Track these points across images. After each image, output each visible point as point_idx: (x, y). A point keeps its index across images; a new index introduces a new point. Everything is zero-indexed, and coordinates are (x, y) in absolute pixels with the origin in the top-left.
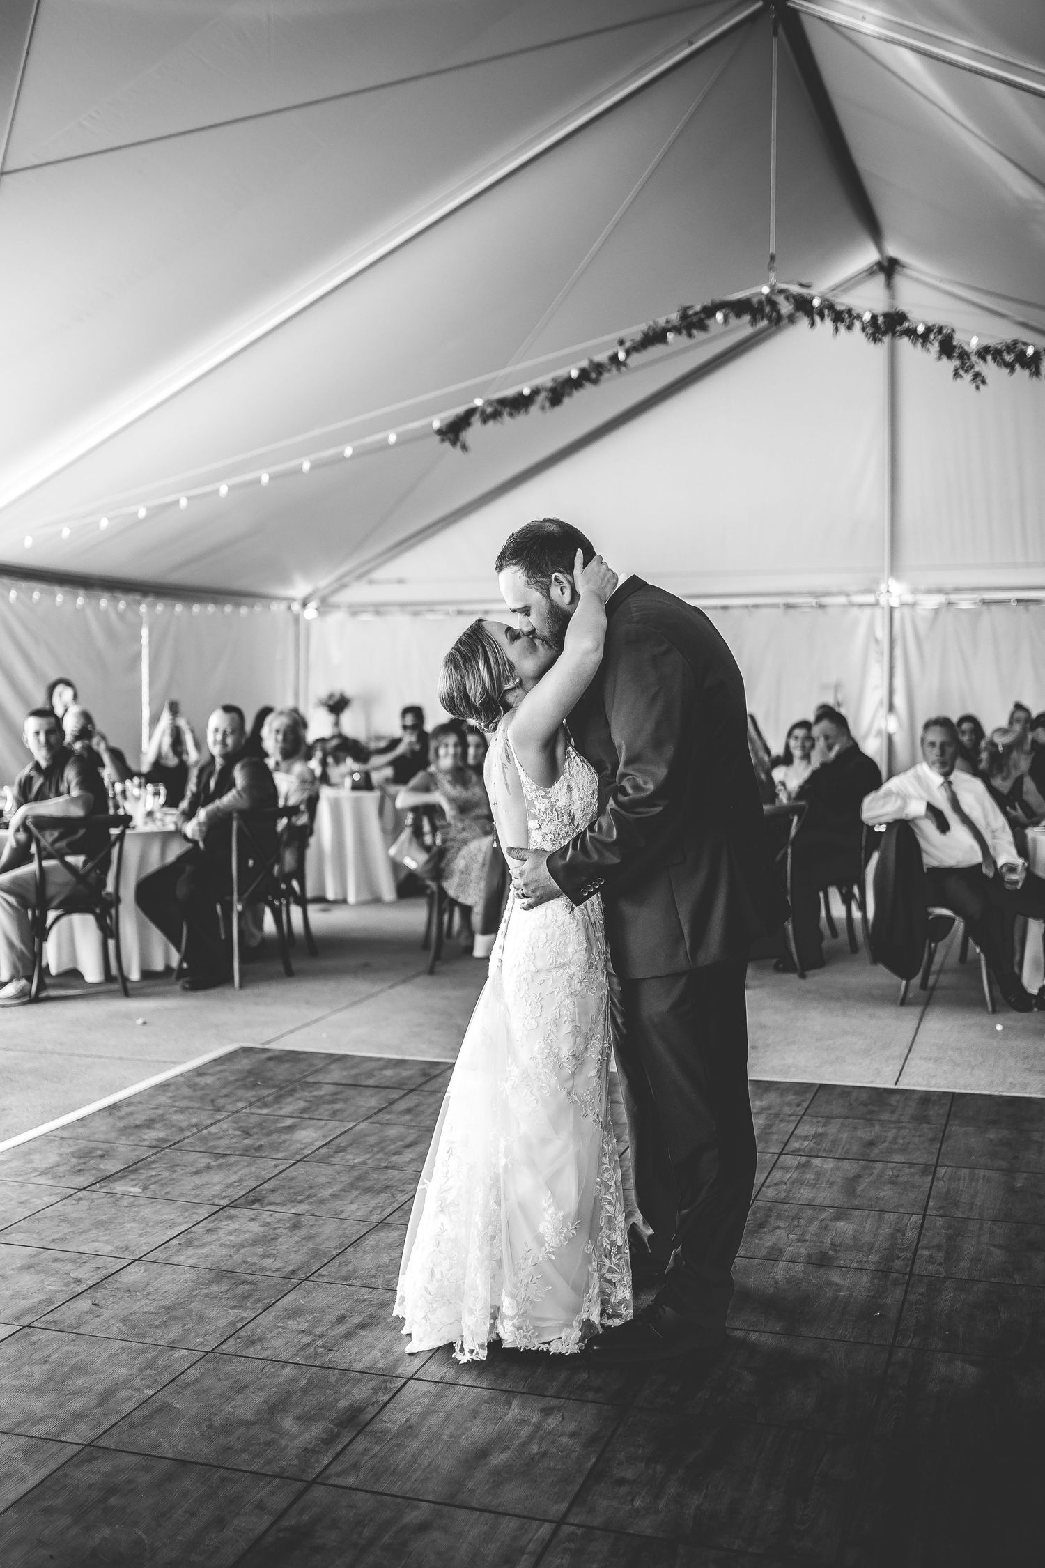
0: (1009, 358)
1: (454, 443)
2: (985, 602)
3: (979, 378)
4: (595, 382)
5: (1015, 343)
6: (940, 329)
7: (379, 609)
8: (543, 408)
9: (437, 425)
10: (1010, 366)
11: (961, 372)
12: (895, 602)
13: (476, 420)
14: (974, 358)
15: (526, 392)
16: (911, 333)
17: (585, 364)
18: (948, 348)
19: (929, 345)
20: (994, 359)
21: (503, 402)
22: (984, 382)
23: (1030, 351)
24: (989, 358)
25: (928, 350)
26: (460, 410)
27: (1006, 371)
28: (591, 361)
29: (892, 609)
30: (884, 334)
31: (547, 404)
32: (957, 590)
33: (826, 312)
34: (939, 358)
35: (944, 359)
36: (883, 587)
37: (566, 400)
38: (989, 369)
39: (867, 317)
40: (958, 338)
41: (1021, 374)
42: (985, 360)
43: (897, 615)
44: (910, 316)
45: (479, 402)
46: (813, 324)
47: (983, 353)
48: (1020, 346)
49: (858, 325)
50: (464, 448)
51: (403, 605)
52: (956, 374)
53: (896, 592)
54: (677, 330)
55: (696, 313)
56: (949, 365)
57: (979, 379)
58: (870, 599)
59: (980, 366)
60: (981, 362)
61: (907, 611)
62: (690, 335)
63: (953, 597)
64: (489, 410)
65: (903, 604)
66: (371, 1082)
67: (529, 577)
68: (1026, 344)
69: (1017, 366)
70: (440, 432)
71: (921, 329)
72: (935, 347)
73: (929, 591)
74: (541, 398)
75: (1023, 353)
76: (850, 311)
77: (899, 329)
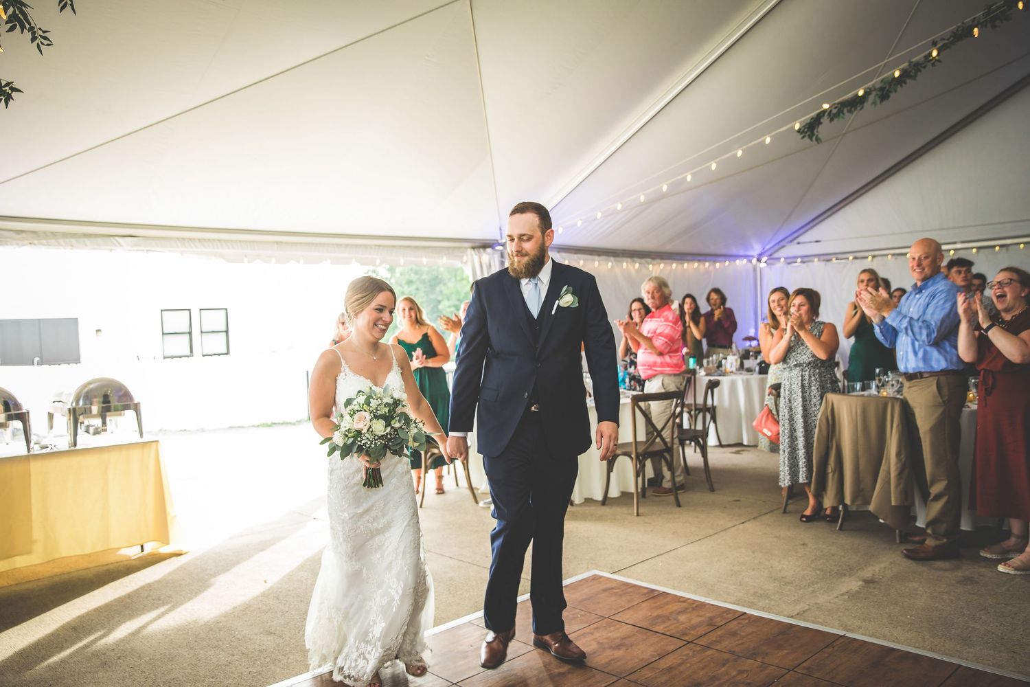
1: (810, 137)
4: (914, 78)
7: (806, 259)
8: (874, 103)
9: (797, 127)
13: (825, 120)
15: (861, 93)
17: (905, 65)
21: (843, 104)
26: (814, 114)
28: (910, 63)
31: (878, 101)
37: (892, 95)
45: (826, 106)
50: (818, 140)
51: (818, 256)
54: (980, 25)
55: (999, 7)
62: (994, 27)
64: (835, 111)
66: (660, 628)
70: (799, 131)
74: (872, 98)
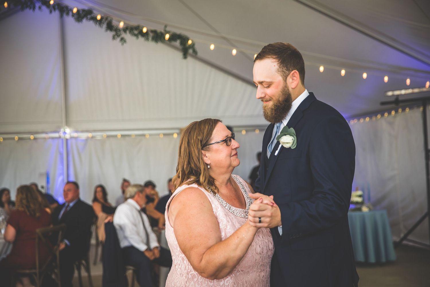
0: (136, 32)
2: (108, 137)
3: (123, 40)
5: (138, 26)
6: (107, 18)
10: (136, 36)
11: (116, 37)
12: (68, 136)
14: (122, 32)
16: (94, 19)
18: (110, 27)
19: (102, 24)
20: (130, 32)
22: (125, 41)
23: (145, 30)
24: (127, 31)
25: (101, 27)
27: (134, 38)
29: (67, 140)
30: (83, 18)
32: (95, 131)
33: (56, 7)
34: (106, 31)
35: (109, 31)
36: (62, 130)
38: (127, 36)
39: (75, 10)
40: (114, 23)
41: (141, 39)
43: (69, 142)
44: (94, 11)
46: (51, 12)
47: (125, 30)
48: (140, 28)
49: (71, 13)
52: (114, 38)
53: (68, 132)
56: (111, 34)
58: (56, 135)
59: (123, 35)
60: (124, 33)
61: (74, 141)
63: (94, 134)
65: (72, 138)
67: (280, 67)
68: (143, 27)
69: (139, 36)
71: (99, 17)
72: (105, 26)
73: (83, 131)
75: (142, 31)
76: (67, 7)
77: (89, 17)
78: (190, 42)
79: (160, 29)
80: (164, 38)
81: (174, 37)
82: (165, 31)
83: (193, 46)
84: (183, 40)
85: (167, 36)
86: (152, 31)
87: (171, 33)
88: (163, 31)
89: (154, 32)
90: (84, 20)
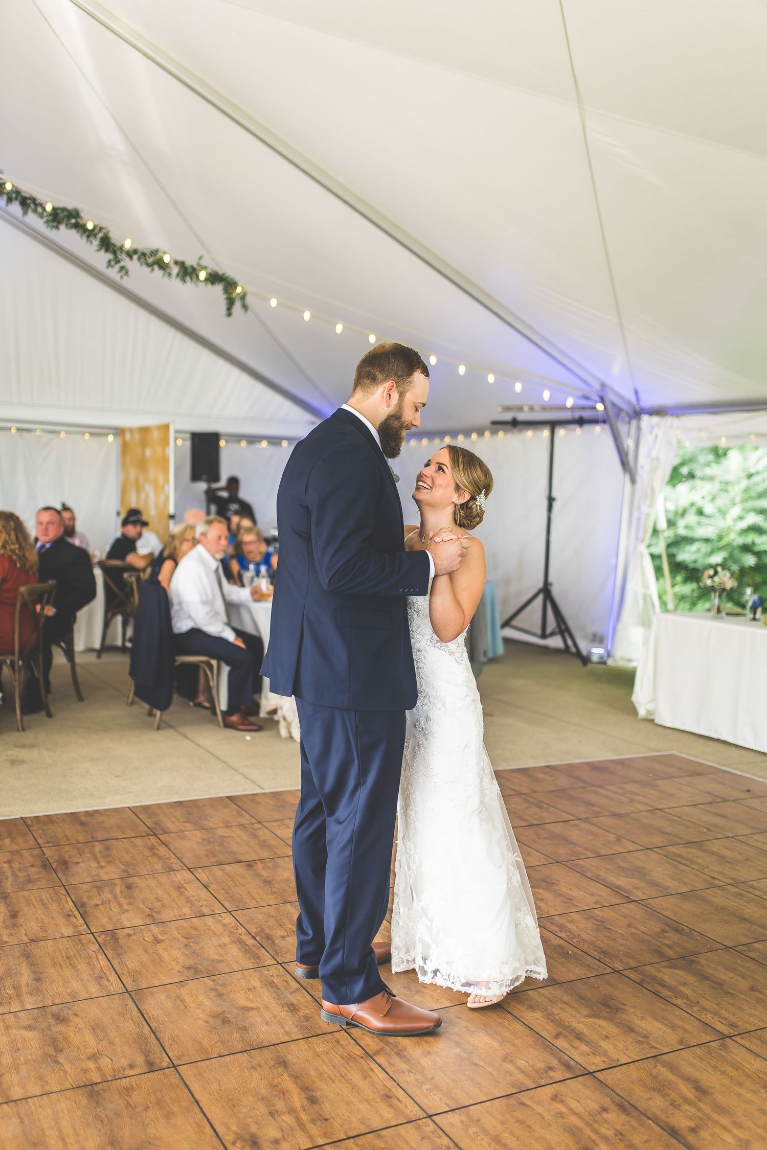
0: (150, 260)
3: (124, 270)
5: (157, 251)
6: (101, 229)
10: (148, 265)
11: (113, 263)
14: (126, 257)
16: (81, 227)
18: (106, 245)
19: (91, 238)
20: (139, 259)
22: (127, 273)
24: (135, 257)
25: (91, 243)
27: (146, 269)
30: (60, 223)
33: (15, 196)
34: (98, 250)
35: (102, 252)
38: (133, 265)
39: (49, 208)
40: (115, 238)
41: (158, 272)
42: (131, 258)
44: (82, 214)
47: (132, 252)
48: (160, 254)
49: (40, 211)
52: (110, 264)
56: (105, 256)
57: (123, 272)
59: (126, 262)
60: (128, 259)
68: (165, 253)
69: (156, 267)
71: (90, 226)
72: (96, 242)
75: (161, 259)
76: (34, 200)
77: (73, 221)
78: (239, 290)
79: (190, 261)
80: (197, 276)
81: (214, 278)
82: (199, 264)
83: (243, 297)
84: (229, 284)
85: (203, 275)
86: (176, 263)
87: (209, 271)
88: (195, 265)
89: (181, 265)
90: (62, 227)
